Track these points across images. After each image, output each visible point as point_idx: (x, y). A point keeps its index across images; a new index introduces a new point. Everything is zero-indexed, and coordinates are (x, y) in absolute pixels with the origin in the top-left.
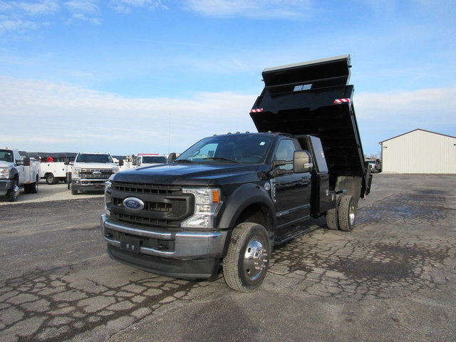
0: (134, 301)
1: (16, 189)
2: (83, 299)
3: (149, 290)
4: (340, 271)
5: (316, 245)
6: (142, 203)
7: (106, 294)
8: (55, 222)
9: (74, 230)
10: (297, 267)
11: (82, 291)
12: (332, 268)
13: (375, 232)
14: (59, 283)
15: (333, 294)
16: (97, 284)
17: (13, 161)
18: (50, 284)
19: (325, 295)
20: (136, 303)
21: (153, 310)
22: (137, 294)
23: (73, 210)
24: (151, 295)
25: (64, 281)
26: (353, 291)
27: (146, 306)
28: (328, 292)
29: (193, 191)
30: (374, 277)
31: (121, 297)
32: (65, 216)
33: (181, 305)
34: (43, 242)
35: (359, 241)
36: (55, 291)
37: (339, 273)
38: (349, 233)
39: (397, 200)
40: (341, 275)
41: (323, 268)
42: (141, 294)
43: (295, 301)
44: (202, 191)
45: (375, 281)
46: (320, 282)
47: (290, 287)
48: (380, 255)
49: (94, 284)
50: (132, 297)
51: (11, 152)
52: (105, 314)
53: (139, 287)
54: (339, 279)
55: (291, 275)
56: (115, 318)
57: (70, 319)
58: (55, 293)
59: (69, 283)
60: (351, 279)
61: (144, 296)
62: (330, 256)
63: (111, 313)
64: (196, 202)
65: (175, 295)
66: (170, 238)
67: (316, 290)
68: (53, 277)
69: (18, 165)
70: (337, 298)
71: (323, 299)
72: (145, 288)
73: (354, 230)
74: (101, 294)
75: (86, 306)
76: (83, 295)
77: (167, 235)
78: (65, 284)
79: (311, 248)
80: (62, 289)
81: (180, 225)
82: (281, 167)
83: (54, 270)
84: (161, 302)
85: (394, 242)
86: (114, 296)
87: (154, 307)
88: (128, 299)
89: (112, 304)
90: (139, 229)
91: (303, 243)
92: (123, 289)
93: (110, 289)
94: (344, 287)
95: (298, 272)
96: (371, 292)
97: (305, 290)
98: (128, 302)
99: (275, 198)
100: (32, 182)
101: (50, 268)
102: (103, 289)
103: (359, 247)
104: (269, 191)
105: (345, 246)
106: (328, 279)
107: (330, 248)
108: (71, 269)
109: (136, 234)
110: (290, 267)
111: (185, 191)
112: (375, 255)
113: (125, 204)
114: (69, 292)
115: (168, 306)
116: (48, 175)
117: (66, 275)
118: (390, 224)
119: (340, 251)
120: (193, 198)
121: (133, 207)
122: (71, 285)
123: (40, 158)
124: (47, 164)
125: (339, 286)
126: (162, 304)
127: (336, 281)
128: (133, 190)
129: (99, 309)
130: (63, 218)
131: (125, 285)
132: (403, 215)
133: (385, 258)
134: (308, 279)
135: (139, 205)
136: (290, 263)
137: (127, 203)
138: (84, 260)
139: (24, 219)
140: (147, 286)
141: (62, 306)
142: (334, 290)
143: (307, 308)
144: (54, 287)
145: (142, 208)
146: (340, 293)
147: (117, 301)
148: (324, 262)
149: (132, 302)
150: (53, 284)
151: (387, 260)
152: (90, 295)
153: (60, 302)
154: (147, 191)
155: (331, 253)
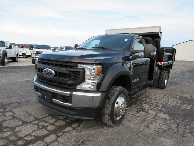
0: (48, 129)
1: (6, 60)
2: (19, 126)
3: (58, 122)
4: (165, 114)
5: (149, 96)
6: (53, 72)
7: (33, 123)
8: (20, 77)
9: (28, 81)
10: (140, 109)
11: (20, 120)
12: (160, 111)
13: (177, 90)
14: (10, 113)
15: (165, 131)
16: (30, 115)
17: (4, 47)
18: (5, 114)
19: (160, 131)
20: (49, 131)
21: (58, 137)
22: (51, 124)
23: (30, 71)
24: (59, 125)
25: (13, 112)
26: (176, 129)
27: (54, 134)
28: (161, 129)
29: (84, 66)
30: (185, 119)
31: (41, 126)
32: (26, 73)
33: (75, 134)
34: (10, 87)
35: (170, 95)
36: (5, 119)
37: (165, 115)
38: (164, 90)
39: (182, 73)
40: (166, 116)
41: (155, 111)
42: (53, 124)
43: (143, 134)
44: (90, 67)
45: (187, 122)
46: (155, 121)
47: (139, 124)
48: (184, 104)
49: (29, 115)
50: (48, 126)
51: (4, 42)
52: (29, 138)
53: (53, 119)
54: (166, 120)
55: (138, 115)
56: (34, 143)
57: (6, 142)
58: (5, 121)
59: (15, 114)
60: (172, 119)
61: (55, 125)
62: (157, 103)
63: (33, 138)
64: (86, 74)
65: (73, 126)
66: (69, 95)
67: (154, 127)
68: (8, 109)
69: (7, 49)
70: (168, 134)
71: (159, 134)
72: (56, 120)
73: (166, 88)
74: (30, 122)
75: (19, 131)
76: (20, 123)
77: (68, 93)
78: (12, 114)
79: (146, 97)
80: (10, 117)
81: (76, 87)
82: (136, 54)
83: (10, 104)
84: (64, 131)
85: (189, 96)
86: (37, 124)
87: (59, 134)
88: (45, 127)
89: (35, 131)
90: (52, 88)
91: (142, 94)
92: (43, 120)
93: (36, 119)
94: (170, 125)
95: (142, 113)
96: (188, 131)
97: (147, 127)
98: (44, 129)
99: (132, 72)
100: (14, 57)
101: (8, 103)
102: (33, 119)
103: (171, 98)
104: (130, 68)
105: (164, 97)
106: (160, 119)
107: (156, 98)
108: (19, 104)
109: (50, 91)
110: (137, 110)
111: (79, 66)
112: (181, 104)
113: (44, 72)
114: (13, 120)
115: (67, 134)
116: (24, 54)
117: (15, 108)
118: (183, 85)
119: (162, 100)
120: (84, 71)
121: (48, 75)
122: (16, 116)
123: (20, 46)
124: (23, 49)
125: (167, 124)
126: (64, 132)
127: (164, 120)
128: (49, 64)
129: (26, 134)
130: (24, 75)
131: (45, 117)
132: (188, 81)
133: (187, 106)
134: (148, 118)
135: (52, 74)
136: (137, 107)
137: (45, 72)
138: (27, 99)
139: (6, 74)
140: (57, 119)
141: (5, 130)
142: (164, 127)
143: (151, 141)
144: (6, 116)
145: (53, 75)
146: (168, 130)
147: (38, 129)
148: (155, 107)
149: (46, 129)
150: (6, 114)
151: (189, 108)
152: (24, 123)
153: (6, 127)
154: (57, 65)
155: (157, 101)
